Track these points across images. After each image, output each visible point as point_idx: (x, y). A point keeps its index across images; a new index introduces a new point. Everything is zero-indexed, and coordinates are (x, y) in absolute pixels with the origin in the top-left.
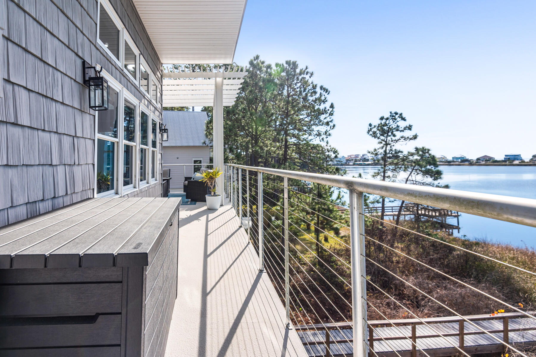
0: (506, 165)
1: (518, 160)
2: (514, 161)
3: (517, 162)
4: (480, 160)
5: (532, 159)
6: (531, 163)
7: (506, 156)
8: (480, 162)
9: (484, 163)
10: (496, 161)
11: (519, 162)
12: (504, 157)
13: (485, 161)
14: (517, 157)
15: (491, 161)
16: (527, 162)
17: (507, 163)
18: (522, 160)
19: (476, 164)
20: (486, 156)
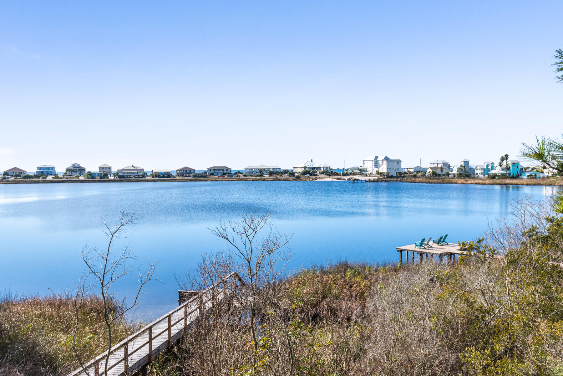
0: (38, 182)
1: (52, 175)
2: (47, 176)
3: (50, 178)
4: (8, 175)
5: (66, 173)
6: (64, 179)
7: (39, 168)
8: (8, 178)
9: (13, 179)
10: (28, 177)
11: (53, 178)
12: (37, 170)
13: (15, 176)
14: (51, 170)
15: (22, 176)
16: (61, 178)
17: (40, 179)
18: (55, 175)
19: (2, 181)
20: (15, 168)
